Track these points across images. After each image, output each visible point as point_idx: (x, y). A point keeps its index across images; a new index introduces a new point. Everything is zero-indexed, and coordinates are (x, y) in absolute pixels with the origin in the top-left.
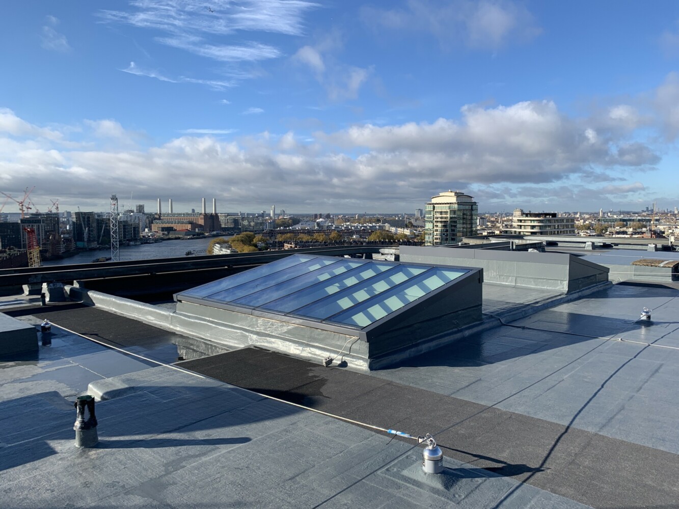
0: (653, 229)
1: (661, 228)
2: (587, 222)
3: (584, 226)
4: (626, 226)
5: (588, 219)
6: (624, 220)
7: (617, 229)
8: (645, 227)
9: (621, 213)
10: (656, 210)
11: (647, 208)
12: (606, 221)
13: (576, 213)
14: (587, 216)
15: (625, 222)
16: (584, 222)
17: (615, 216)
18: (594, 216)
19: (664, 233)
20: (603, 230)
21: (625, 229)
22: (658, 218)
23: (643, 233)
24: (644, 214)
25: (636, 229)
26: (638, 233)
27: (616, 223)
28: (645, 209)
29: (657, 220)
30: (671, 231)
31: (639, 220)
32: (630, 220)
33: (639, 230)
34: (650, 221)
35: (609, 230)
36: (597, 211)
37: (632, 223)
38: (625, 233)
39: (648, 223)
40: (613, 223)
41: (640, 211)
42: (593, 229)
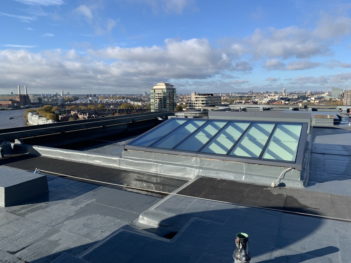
0: (253, 101)
1: (256, 100)
2: (225, 98)
3: (224, 100)
4: (241, 99)
5: (225, 96)
6: (241, 97)
7: (238, 101)
8: (250, 100)
9: (239, 93)
10: (254, 92)
11: (250, 91)
12: (233, 97)
13: (220, 94)
14: (224, 95)
15: (241, 98)
16: (224, 98)
17: (237, 95)
18: (228, 95)
19: (257, 102)
20: (232, 101)
21: (241, 101)
22: (255, 95)
23: (249, 103)
24: (249, 93)
25: (246, 101)
26: (247, 103)
27: (237, 98)
28: (249, 92)
29: (255, 97)
30: (260, 102)
31: (247, 97)
32: (243, 97)
33: (247, 101)
34: (252, 97)
35: (235, 101)
36: (229, 93)
37: (244, 98)
38: (241, 103)
39: (251, 98)
40: (236, 98)
41: (247, 92)
42: (227, 101)
